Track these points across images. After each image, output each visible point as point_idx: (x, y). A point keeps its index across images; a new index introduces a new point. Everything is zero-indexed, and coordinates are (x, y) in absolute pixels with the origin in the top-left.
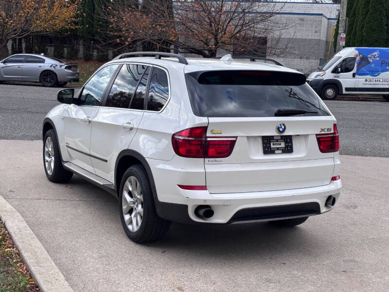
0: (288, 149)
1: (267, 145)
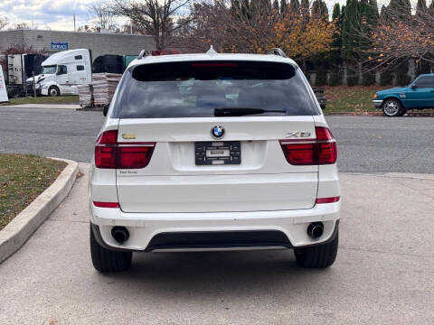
0: (235, 159)
1: (202, 154)
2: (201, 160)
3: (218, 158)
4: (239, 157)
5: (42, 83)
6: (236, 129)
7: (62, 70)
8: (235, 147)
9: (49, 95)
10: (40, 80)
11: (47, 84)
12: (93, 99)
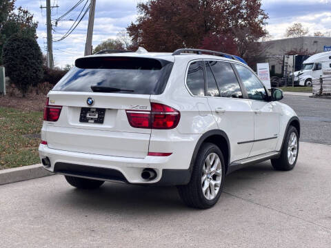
0: (100, 120)
1: (84, 115)
2: (83, 119)
3: (92, 119)
4: (103, 118)
5: (300, 77)
6: (102, 100)
7: (317, 67)
8: (102, 112)
9: (305, 85)
10: (299, 75)
11: (305, 77)
12: (321, 89)
